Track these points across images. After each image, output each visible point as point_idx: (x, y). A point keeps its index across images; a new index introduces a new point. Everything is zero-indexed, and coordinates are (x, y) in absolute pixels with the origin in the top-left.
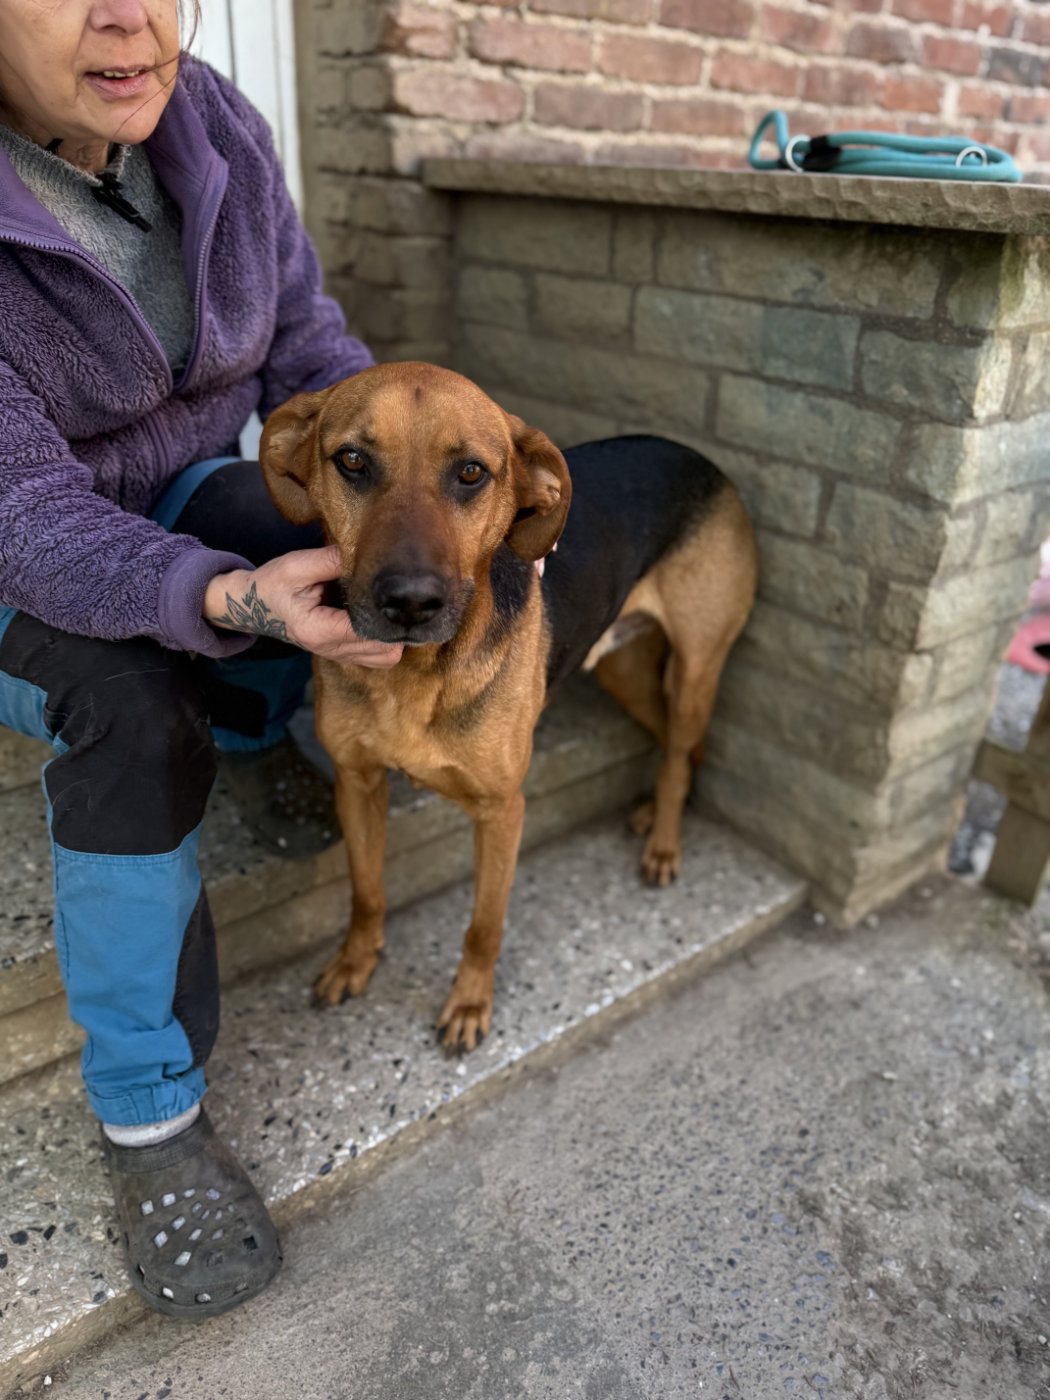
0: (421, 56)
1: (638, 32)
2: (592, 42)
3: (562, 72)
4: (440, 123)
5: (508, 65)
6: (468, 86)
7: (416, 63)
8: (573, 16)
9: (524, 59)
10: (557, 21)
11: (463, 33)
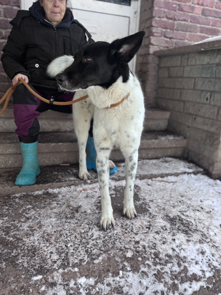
0: (156, 36)
1: (196, 34)
2: (186, 35)
3: (180, 40)
4: (158, 47)
5: (170, 38)
6: (164, 41)
7: (155, 37)
8: (183, 31)
9: (174, 37)
10: (180, 32)
11: (163, 33)
